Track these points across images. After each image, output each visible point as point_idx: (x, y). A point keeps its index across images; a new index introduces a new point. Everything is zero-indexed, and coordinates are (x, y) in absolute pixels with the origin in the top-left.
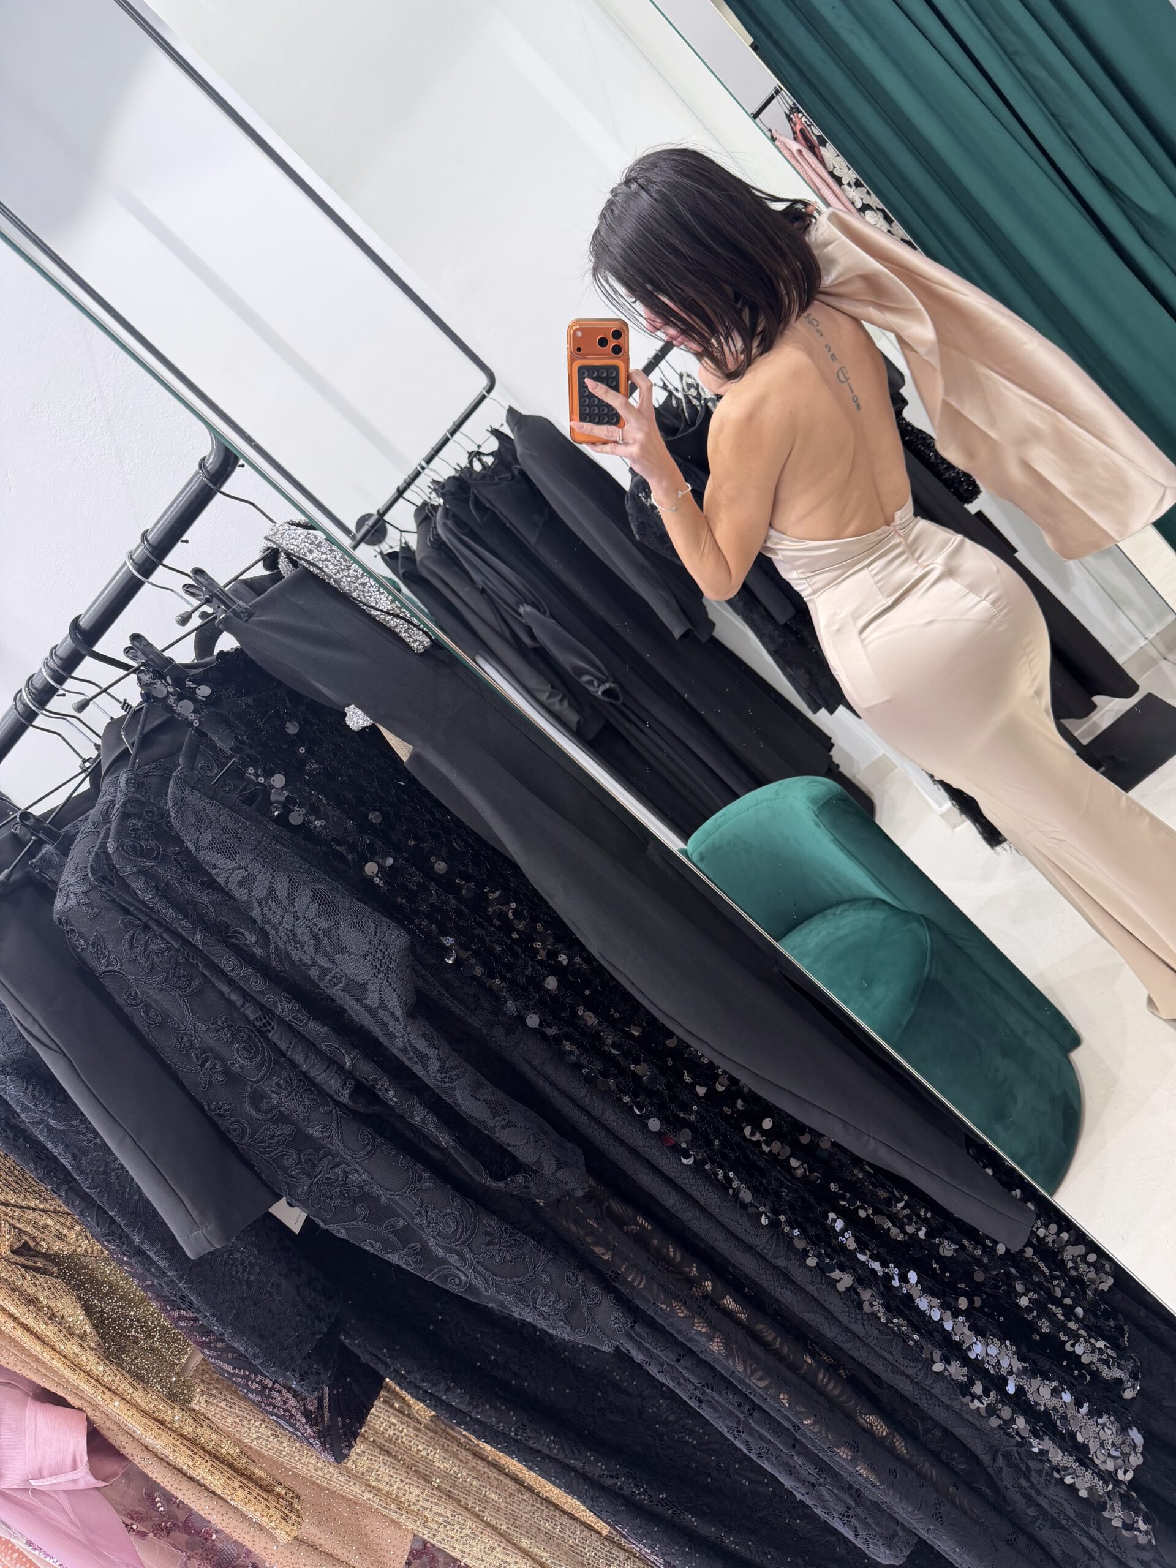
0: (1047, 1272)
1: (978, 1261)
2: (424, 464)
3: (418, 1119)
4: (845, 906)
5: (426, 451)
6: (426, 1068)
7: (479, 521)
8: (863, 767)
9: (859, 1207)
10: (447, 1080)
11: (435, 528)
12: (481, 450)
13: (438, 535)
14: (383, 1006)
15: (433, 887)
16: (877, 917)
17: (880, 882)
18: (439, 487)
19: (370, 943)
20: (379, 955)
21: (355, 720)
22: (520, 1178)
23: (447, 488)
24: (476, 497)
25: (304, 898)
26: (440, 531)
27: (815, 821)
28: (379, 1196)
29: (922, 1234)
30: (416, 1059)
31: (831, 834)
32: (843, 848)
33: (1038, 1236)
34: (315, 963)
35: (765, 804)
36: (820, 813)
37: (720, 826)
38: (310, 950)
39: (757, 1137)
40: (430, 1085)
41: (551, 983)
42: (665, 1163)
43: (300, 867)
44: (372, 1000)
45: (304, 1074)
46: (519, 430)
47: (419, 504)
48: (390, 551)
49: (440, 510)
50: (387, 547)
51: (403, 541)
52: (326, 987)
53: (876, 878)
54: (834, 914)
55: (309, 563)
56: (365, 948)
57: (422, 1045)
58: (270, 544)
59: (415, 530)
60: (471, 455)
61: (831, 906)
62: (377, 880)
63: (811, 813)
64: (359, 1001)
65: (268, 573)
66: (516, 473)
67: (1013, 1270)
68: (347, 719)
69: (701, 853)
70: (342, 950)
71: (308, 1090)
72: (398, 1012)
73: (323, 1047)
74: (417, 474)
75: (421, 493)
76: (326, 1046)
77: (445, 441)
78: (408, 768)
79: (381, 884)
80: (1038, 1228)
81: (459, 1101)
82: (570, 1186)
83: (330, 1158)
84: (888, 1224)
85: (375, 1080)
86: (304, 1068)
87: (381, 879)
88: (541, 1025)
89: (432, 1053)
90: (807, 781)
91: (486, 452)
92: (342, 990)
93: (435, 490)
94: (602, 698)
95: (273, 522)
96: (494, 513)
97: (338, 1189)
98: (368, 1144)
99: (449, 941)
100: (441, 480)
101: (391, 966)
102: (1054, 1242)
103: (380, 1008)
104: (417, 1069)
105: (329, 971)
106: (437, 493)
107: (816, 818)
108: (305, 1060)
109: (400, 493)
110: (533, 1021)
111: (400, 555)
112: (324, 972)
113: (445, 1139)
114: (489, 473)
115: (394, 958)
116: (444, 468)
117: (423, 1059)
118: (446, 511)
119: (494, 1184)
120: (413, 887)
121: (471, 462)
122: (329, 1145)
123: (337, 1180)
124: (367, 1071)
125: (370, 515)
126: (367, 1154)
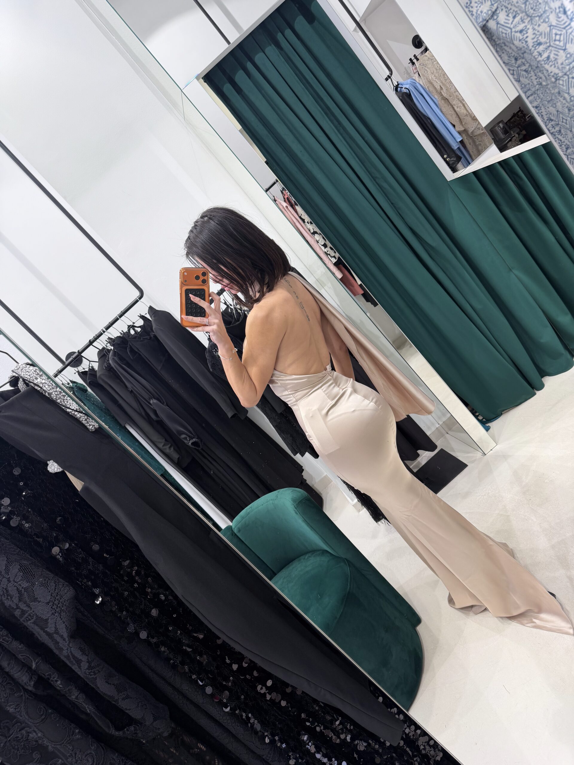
0: (411, 753)
1: (377, 752)
2: (104, 329)
3: (74, 697)
4: (310, 555)
5: (106, 323)
6: (80, 667)
7: (132, 358)
8: (317, 481)
9: (317, 726)
10: (92, 673)
11: (108, 360)
12: (135, 325)
13: (110, 364)
14: (57, 632)
15: (91, 560)
16: (325, 559)
17: (326, 542)
18: (111, 341)
19: (51, 595)
20: (56, 602)
21: (53, 468)
22: (132, 728)
23: (116, 342)
24: (130, 346)
25: (15, 569)
26: (110, 362)
27: (294, 511)
28: (48, 746)
29: (348, 738)
30: (74, 662)
31: (303, 517)
32: (308, 524)
33: (406, 733)
34: (18, 607)
35: (271, 502)
36: (297, 507)
37: (249, 513)
38: (16, 600)
39: (263, 691)
40: (82, 677)
41: (154, 612)
42: (214, 711)
43: (14, 551)
44: (51, 629)
45: (7, 673)
46: (154, 317)
47: (101, 348)
48: (83, 370)
49: (111, 352)
50: (82, 369)
51: (91, 366)
52: (24, 621)
53: (324, 540)
54: (304, 559)
55: (35, 384)
56: (49, 598)
57: (78, 654)
58: (14, 374)
59: (98, 361)
60: (129, 327)
61: (302, 555)
62: (58, 557)
63: (293, 506)
64: (42, 629)
65: (12, 388)
66: (152, 336)
67: (394, 755)
68: (48, 467)
69: (239, 528)
70: (35, 600)
71: (9, 683)
72: (65, 635)
73: (19, 657)
74: (100, 335)
75: (102, 343)
76: (21, 656)
77: (116, 320)
78: (81, 494)
79: (61, 559)
80: (405, 729)
81: (99, 685)
82: (161, 730)
83: (19, 724)
84: (331, 734)
85: (50, 675)
86: (7, 670)
87: (61, 557)
88: (148, 637)
89: (84, 658)
90: (291, 490)
91: (137, 326)
92: (33, 623)
93: (109, 342)
94: (191, 446)
95: (17, 363)
96: (140, 355)
97: (22, 744)
98: (43, 714)
99: (97, 591)
100: (113, 338)
101: (63, 608)
102: (413, 735)
103: (55, 633)
104: (75, 668)
105: (27, 612)
106: (110, 344)
107: (295, 509)
108: (8, 665)
109: (91, 343)
110: (143, 635)
111: (88, 373)
112: (23, 612)
113: (89, 708)
114: (138, 336)
115: (65, 604)
116: (115, 332)
117: (79, 662)
118: (115, 353)
119: (117, 733)
120: (79, 560)
121: (129, 330)
122: (19, 716)
123: (22, 738)
124: (45, 670)
125: (74, 353)
126: (42, 721)
